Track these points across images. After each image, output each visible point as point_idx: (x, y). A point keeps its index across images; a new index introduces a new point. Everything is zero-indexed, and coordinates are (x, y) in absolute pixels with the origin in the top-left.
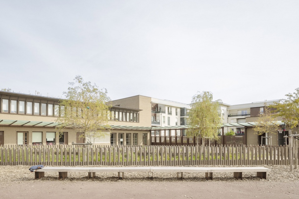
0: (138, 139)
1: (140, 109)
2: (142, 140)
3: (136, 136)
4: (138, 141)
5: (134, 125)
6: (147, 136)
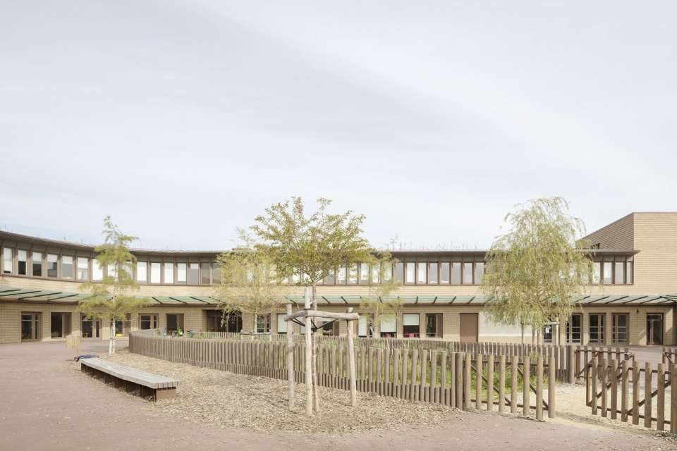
0: (628, 328)
1: (636, 248)
2: (644, 330)
3: (622, 320)
4: (628, 332)
5: (615, 293)
6: (663, 322)
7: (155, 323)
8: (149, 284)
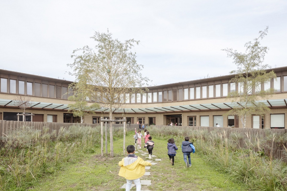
7: (144, 121)
8: (142, 103)
